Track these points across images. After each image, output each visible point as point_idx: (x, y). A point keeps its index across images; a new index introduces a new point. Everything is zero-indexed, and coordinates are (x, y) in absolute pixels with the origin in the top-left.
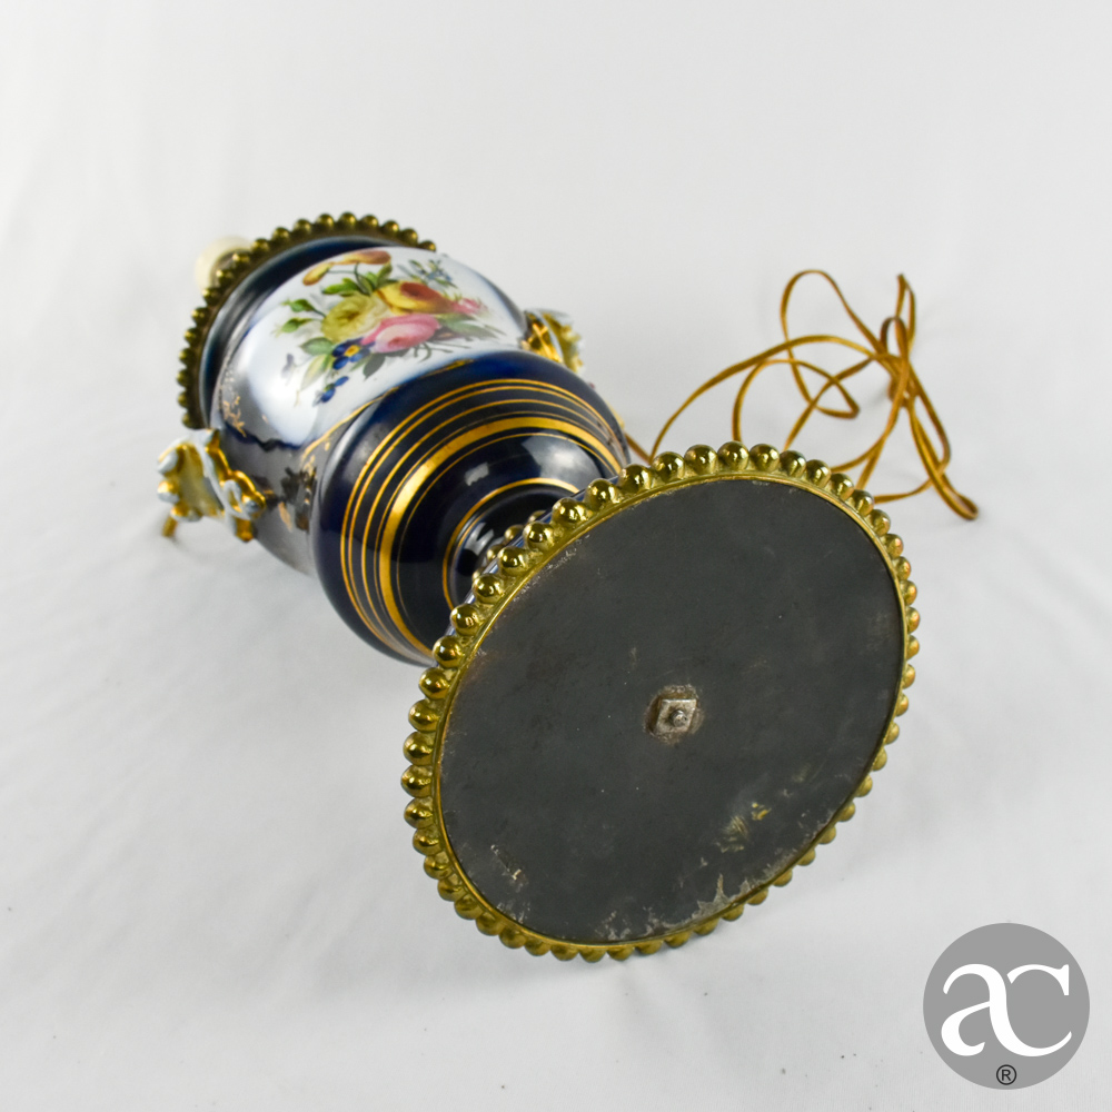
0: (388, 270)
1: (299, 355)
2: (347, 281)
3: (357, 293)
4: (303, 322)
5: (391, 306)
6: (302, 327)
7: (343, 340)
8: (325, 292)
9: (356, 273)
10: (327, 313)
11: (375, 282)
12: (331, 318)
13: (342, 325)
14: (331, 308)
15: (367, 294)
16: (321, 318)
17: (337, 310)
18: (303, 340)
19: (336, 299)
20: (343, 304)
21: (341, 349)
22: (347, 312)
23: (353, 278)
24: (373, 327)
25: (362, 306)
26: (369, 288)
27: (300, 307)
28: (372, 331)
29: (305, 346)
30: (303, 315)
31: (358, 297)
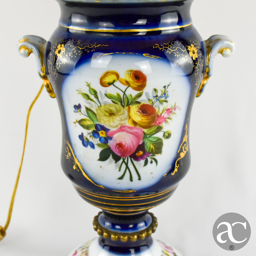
0: (140, 95)
1: (83, 109)
2: (118, 95)
3: (119, 103)
4: (91, 100)
5: (130, 117)
6: (89, 101)
7: (102, 124)
8: (106, 95)
9: (124, 93)
10: (102, 105)
11: (130, 101)
12: (103, 108)
13: (105, 115)
14: (105, 104)
15: (123, 106)
16: (99, 105)
17: (107, 106)
18: (88, 106)
19: (109, 101)
20: (111, 106)
21: (99, 127)
22: (110, 110)
23: (121, 94)
24: (116, 126)
25: (118, 111)
26: (126, 103)
27: (93, 93)
28: (115, 129)
29: (87, 109)
30: (92, 97)
31: (119, 106)
